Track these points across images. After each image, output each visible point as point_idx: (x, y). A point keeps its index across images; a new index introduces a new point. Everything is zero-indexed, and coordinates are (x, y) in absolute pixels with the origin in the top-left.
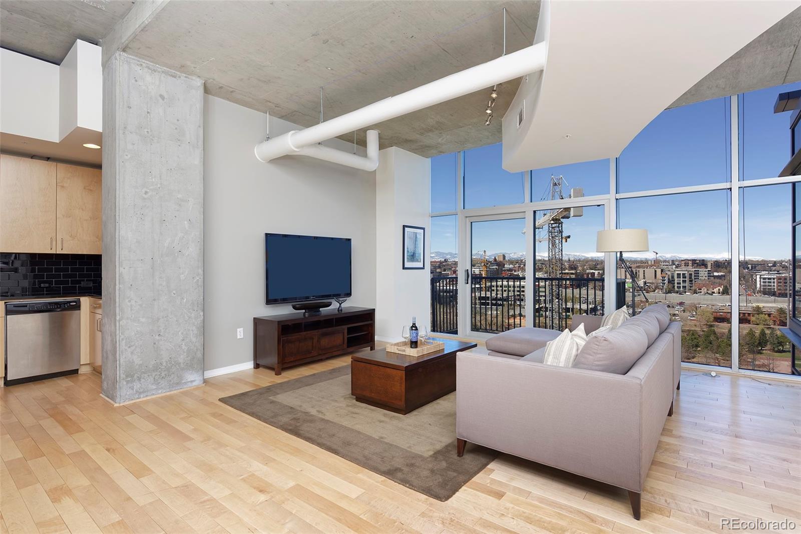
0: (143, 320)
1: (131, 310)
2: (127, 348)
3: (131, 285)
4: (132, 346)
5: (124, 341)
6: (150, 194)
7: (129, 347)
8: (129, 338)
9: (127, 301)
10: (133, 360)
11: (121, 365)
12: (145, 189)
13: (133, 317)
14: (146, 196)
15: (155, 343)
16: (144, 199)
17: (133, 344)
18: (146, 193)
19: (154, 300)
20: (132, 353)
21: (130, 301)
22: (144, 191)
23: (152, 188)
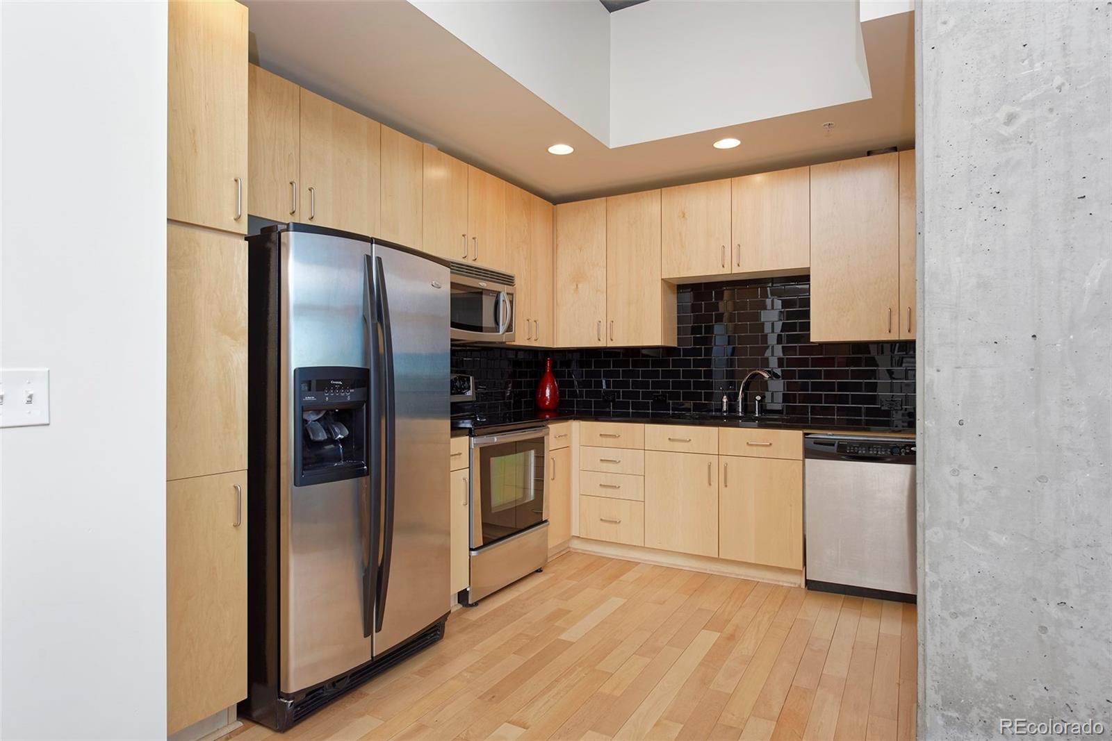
0: (1003, 540)
1: (961, 501)
2: (945, 614)
3: (961, 423)
4: (963, 614)
5: (939, 592)
6: (1023, 120)
7: (955, 615)
8: (953, 588)
9: (947, 470)
10: (966, 659)
11: (929, 662)
12: (1006, 109)
13: (967, 522)
14: (1007, 131)
15: (1044, 629)
16: (1005, 140)
17: (965, 607)
18: (1011, 119)
19: (1042, 479)
20: (963, 636)
21: (955, 472)
22: (1001, 115)
23: (1030, 96)
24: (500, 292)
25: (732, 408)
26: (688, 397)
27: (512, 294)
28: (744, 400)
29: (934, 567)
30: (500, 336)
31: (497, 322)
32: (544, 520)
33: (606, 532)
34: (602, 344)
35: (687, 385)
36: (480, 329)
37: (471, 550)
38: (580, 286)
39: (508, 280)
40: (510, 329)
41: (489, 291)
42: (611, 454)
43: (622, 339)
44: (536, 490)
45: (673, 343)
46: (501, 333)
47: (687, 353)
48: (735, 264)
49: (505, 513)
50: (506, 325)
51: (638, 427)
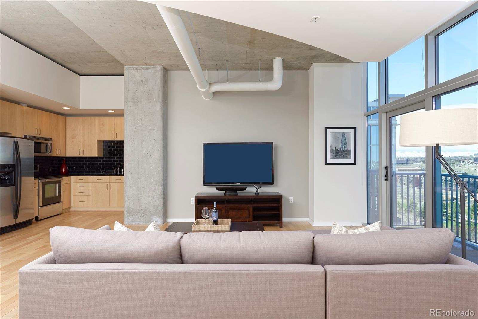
0: (134, 188)
2: (127, 200)
6: (137, 129)
7: (128, 200)
8: (128, 196)
10: (130, 206)
13: (130, 186)
14: (135, 130)
15: (139, 200)
16: (135, 131)
17: (130, 198)
18: (135, 128)
19: (139, 179)
20: (130, 203)
21: (129, 179)
23: (138, 125)
24: (47, 143)
25: (117, 172)
26: (106, 170)
27: (51, 143)
28: (120, 170)
29: (126, 193)
30: (48, 154)
31: (47, 150)
32: (61, 201)
33: (81, 204)
34: (80, 156)
35: (106, 166)
36: (40, 153)
37: (39, 207)
38: (74, 140)
39: (50, 139)
40: (51, 152)
41: (43, 143)
42: (82, 184)
43: (86, 155)
44: (59, 193)
45: (102, 156)
46: (48, 153)
47: (106, 158)
48: (115, 138)
49: (49, 199)
50: (50, 151)
51: (89, 177)
